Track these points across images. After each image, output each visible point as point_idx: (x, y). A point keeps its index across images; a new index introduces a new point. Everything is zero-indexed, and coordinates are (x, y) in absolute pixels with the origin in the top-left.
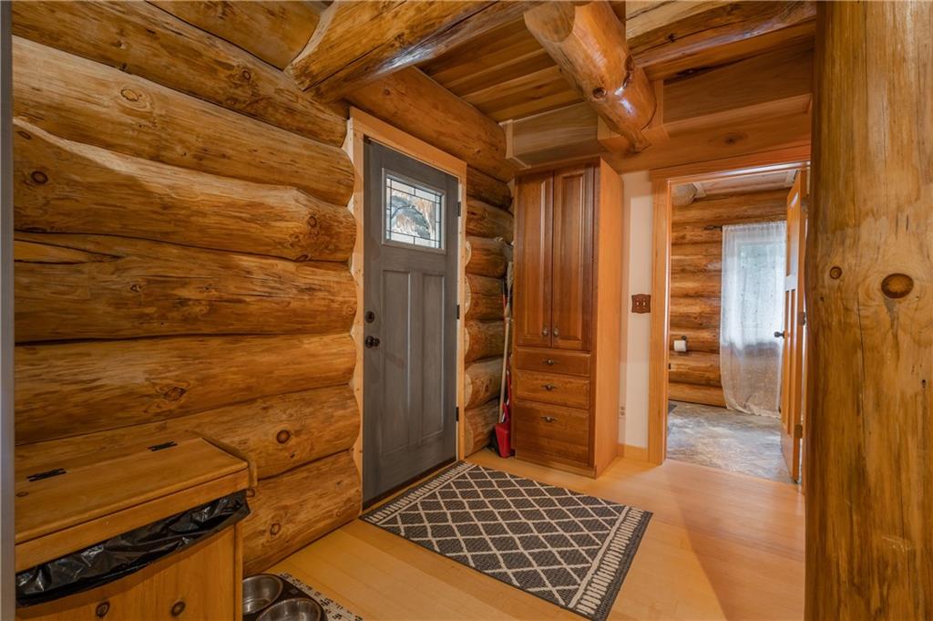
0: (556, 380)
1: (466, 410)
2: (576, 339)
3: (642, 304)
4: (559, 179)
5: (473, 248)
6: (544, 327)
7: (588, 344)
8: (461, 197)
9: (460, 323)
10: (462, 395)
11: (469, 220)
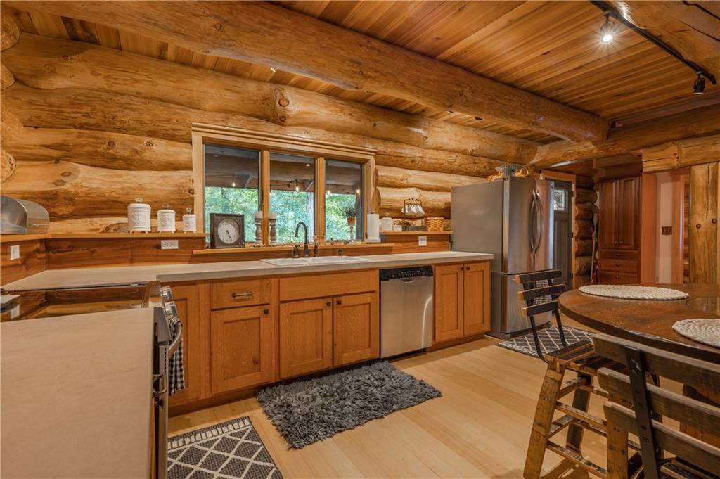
0: (621, 262)
1: (576, 275)
2: (631, 245)
3: (667, 231)
4: (622, 181)
5: (579, 209)
6: (615, 240)
7: (637, 246)
8: (573, 189)
9: (573, 239)
10: (574, 270)
11: (576, 198)
